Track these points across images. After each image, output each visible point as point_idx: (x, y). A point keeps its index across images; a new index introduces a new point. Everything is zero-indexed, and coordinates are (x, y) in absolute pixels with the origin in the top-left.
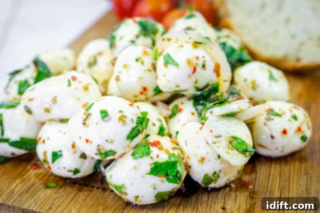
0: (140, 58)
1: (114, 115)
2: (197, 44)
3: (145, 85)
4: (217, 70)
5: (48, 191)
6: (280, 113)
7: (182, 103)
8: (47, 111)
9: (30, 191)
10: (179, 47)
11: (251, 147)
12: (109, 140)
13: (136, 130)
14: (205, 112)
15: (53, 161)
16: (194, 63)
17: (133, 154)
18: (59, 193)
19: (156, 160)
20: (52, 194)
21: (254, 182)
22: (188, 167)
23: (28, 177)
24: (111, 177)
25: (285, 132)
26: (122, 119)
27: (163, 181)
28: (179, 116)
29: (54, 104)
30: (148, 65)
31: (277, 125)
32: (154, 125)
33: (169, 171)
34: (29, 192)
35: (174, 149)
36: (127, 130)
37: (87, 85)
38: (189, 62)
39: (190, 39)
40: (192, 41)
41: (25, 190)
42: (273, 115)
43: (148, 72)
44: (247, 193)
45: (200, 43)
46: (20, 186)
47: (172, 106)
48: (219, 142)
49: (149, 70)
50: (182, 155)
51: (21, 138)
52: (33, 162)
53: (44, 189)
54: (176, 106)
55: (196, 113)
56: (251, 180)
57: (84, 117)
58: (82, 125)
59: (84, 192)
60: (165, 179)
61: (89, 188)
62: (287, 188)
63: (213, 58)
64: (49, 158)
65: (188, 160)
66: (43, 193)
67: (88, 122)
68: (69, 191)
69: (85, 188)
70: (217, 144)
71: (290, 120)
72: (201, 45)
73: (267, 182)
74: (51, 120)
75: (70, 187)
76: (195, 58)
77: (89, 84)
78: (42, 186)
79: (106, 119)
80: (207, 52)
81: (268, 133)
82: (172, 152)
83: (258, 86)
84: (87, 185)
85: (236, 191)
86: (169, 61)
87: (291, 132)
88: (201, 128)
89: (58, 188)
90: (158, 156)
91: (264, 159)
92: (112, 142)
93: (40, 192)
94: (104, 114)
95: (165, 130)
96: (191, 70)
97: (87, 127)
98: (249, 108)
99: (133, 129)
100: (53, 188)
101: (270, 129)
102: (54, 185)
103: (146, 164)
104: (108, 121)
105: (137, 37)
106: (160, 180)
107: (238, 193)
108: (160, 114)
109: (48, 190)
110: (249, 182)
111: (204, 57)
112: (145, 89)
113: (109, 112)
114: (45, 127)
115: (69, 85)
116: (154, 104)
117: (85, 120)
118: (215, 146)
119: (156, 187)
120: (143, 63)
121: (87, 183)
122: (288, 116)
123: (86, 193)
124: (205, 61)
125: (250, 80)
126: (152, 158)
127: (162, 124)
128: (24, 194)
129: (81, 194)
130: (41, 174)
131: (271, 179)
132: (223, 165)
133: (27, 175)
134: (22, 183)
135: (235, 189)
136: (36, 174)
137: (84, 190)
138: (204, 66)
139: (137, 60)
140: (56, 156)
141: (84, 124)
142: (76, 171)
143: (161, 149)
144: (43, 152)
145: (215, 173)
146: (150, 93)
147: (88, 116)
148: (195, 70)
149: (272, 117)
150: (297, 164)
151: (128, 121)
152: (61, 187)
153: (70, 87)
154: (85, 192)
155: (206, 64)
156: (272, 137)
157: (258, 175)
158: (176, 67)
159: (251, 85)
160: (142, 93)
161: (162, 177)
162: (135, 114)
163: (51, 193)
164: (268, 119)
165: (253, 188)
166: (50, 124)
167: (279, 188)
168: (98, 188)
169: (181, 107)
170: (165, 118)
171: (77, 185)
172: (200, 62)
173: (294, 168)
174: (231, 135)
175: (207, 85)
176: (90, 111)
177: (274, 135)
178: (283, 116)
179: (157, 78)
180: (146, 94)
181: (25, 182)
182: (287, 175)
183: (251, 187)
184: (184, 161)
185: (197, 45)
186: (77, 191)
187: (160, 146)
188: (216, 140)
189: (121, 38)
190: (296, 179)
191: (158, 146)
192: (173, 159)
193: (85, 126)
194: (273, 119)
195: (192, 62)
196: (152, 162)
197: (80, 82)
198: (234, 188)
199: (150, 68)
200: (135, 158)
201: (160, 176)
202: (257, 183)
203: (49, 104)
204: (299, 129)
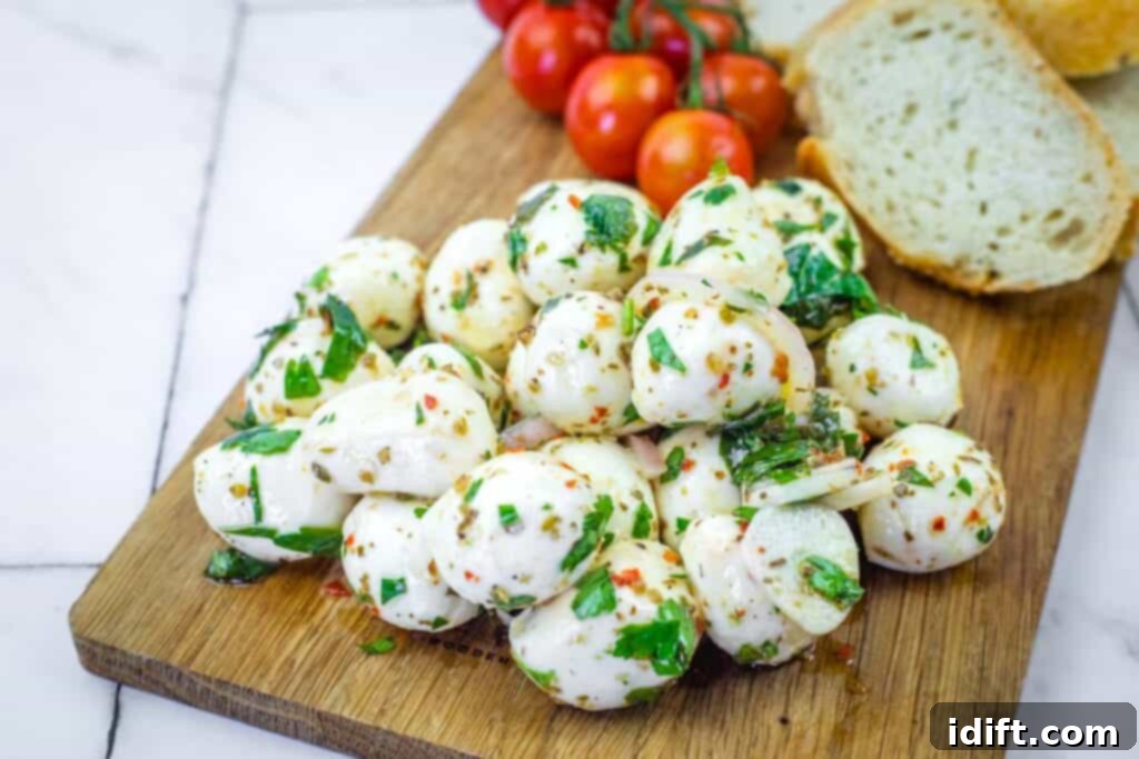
0: (591, 338)
1: (533, 517)
2: (730, 313)
3: (602, 403)
4: (781, 370)
5: (375, 664)
6: (930, 477)
7: (694, 445)
8: (367, 477)
9: (332, 663)
10: (687, 315)
11: (854, 582)
12: (520, 576)
13: (584, 544)
14: (749, 486)
15: (385, 599)
16: (725, 362)
17: (576, 605)
18: (399, 669)
19: (629, 620)
20: (383, 671)
21: (858, 646)
22: (703, 625)
23: (324, 619)
24: (523, 651)
25: (939, 525)
26: (551, 526)
27: (645, 668)
28: (688, 480)
29: (383, 463)
30: (610, 352)
31: (922, 507)
32: (624, 508)
33: (660, 645)
34: (329, 664)
35: (671, 583)
36: (562, 548)
37: (464, 420)
38: (711, 361)
39: (716, 297)
40: (720, 302)
41: (318, 659)
42: (912, 482)
43: (609, 372)
44: (840, 679)
45: (741, 311)
46: (307, 647)
47: (667, 447)
48: (779, 579)
49: (613, 366)
50: (691, 600)
51: (304, 529)
52: (330, 579)
53: (364, 656)
54: (678, 451)
55: (727, 472)
56: (852, 642)
57: (461, 518)
58: (455, 538)
59: (457, 667)
60: (648, 663)
61: (468, 657)
62: (935, 664)
63: (771, 343)
64: (376, 591)
65: (706, 609)
66: (362, 670)
67: (470, 532)
68: (424, 664)
69: (460, 656)
70: (776, 584)
71: (952, 494)
72: (744, 315)
73: (890, 645)
74: (375, 494)
75: (424, 653)
76: (727, 351)
77: (468, 412)
78: (357, 649)
79: (512, 529)
80: (756, 330)
81: (900, 526)
82: (666, 594)
83: (883, 385)
84: (464, 649)
85: (817, 670)
86: (663, 357)
87: (954, 524)
88: (739, 538)
89: (396, 652)
90: (633, 611)
91: (887, 578)
92: (526, 579)
93: (354, 666)
94: (507, 517)
95: (651, 516)
96: (714, 380)
97: (468, 543)
98: (855, 482)
99: (577, 544)
100: (383, 653)
101: (904, 518)
102: (385, 645)
103: (605, 631)
104: (517, 533)
105: (581, 250)
106: (639, 666)
107: (820, 676)
108: (639, 473)
109: (373, 659)
110: (848, 645)
111: (749, 346)
112: (602, 412)
113: (520, 510)
114: (361, 508)
115: (420, 420)
116: (623, 441)
117: (462, 526)
118: (769, 587)
119: (628, 679)
120: (597, 351)
121: (463, 643)
122: (949, 484)
123: (464, 671)
124: (751, 356)
125: (862, 367)
126: (619, 616)
127: (644, 506)
128: (318, 670)
129: (452, 671)
130: (352, 612)
131: (900, 637)
132: (788, 626)
133: (321, 613)
134: (309, 640)
135: (813, 666)
136: (340, 612)
137: (457, 663)
138: (748, 368)
139: (583, 345)
140: (391, 589)
141: (462, 536)
142: (439, 622)
143: (641, 590)
144: (360, 575)
145: (767, 644)
146: (615, 419)
147: (470, 516)
148: (725, 380)
149: (911, 487)
150: (966, 590)
151: (564, 528)
152: (403, 653)
153: (422, 426)
154: (461, 668)
155: (753, 362)
156: (909, 537)
157: (870, 626)
158: (678, 372)
159: (865, 383)
160: (594, 421)
161: (643, 659)
162: (581, 508)
163: (379, 671)
164: (903, 493)
165: (856, 664)
166: (373, 507)
167: (916, 666)
168: (489, 657)
169: (691, 454)
170: (652, 483)
171: (441, 648)
172: (739, 360)
173: (958, 603)
174: (808, 555)
175: (756, 406)
176: (475, 504)
177: (913, 531)
178: (939, 485)
179: (632, 386)
180: (604, 423)
181: (317, 636)
182: (939, 626)
183: (850, 662)
184: (696, 614)
185: (733, 313)
186: (441, 664)
187: (638, 584)
188: (772, 573)
189: (541, 248)
190: (959, 638)
191: (633, 584)
192: (669, 616)
193: (463, 541)
194: (912, 493)
195: (720, 363)
196: (621, 625)
197: (446, 413)
198: (812, 662)
199: (617, 360)
200: (581, 618)
201: (637, 658)
202: (866, 647)
203: (374, 464)
204: (974, 516)
